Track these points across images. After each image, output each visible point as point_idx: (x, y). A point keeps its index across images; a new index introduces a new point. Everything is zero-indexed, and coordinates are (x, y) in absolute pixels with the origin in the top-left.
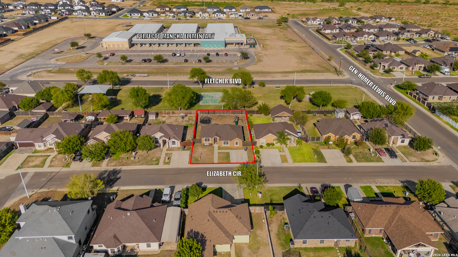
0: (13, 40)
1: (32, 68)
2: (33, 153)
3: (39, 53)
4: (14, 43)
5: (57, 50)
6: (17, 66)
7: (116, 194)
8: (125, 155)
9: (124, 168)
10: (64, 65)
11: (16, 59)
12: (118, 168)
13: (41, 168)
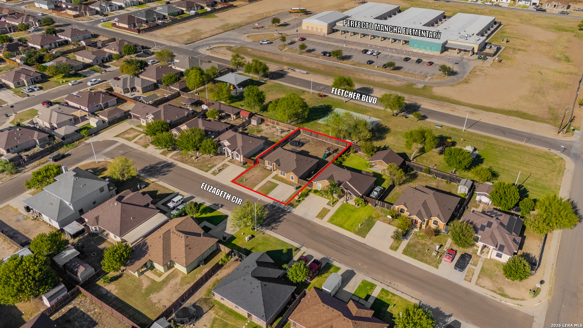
0: (236, 6)
1: (221, 41)
2: (137, 126)
3: (242, 25)
4: (236, 9)
5: (257, 25)
6: (211, 36)
7: (147, 185)
8: (194, 153)
9: (180, 164)
10: (249, 43)
11: (217, 28)
12: (176, 162)
13: (128, 142)
